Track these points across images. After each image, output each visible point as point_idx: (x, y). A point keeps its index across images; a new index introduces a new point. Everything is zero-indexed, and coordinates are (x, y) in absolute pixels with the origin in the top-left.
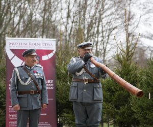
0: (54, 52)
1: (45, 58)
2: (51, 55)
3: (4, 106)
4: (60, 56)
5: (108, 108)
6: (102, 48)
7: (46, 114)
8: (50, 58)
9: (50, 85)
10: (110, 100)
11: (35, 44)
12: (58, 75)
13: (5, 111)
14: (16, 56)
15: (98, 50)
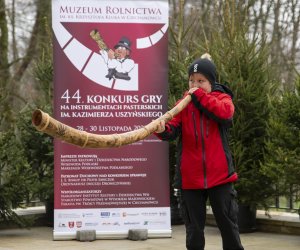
0: (164, 29)
1: (143, 43)
2: (157, 37)
3: (50, 154)
4: (179, 40)
5: (289, 162)
6: (290, 19)
7: (145, 175)
8: (154, 43)
9: (154, 107)
10: (294, 143)
11: (120, 11)
12: (175, 84)
13: (52, 167)
14: (74, 40)
15: (280, 24)
